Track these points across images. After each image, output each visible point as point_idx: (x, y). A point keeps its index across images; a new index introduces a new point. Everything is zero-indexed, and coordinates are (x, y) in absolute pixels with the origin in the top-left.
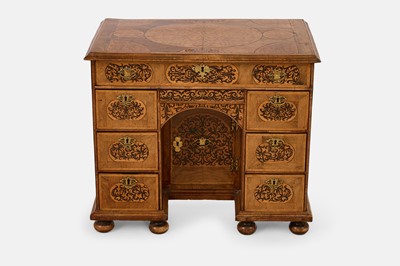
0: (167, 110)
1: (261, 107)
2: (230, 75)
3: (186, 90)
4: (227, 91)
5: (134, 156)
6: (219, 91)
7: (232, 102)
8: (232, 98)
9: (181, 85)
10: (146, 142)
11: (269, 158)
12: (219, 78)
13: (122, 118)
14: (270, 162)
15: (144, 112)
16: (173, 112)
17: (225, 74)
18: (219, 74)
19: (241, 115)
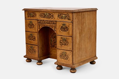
0: (39, 27)
1: (60, 27)
2: (53, 16)
3: (43, 20)
4: (52, 21)
5: (33, 40)
6: (50, 21)
7: (53, 25)
8: (54, 24)
9: (42, 19)
10: (35, 35)
11: (63, 44)
12: (50, 17)
13: (30, 28)
14: (63, 46)
15: (34, 26)
16: (41, 27)
17: (52, 16)
18: (50, 16)
19: (56, 29)
